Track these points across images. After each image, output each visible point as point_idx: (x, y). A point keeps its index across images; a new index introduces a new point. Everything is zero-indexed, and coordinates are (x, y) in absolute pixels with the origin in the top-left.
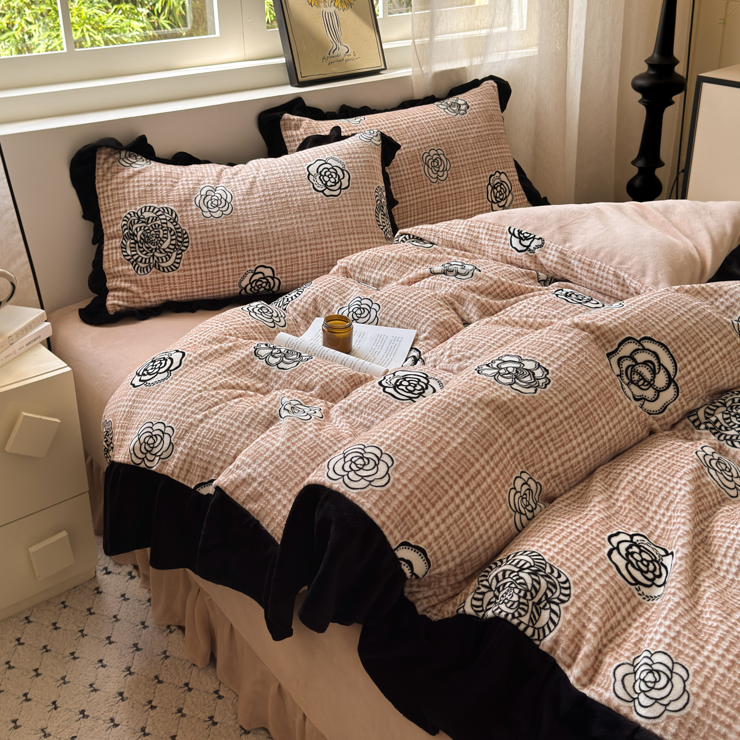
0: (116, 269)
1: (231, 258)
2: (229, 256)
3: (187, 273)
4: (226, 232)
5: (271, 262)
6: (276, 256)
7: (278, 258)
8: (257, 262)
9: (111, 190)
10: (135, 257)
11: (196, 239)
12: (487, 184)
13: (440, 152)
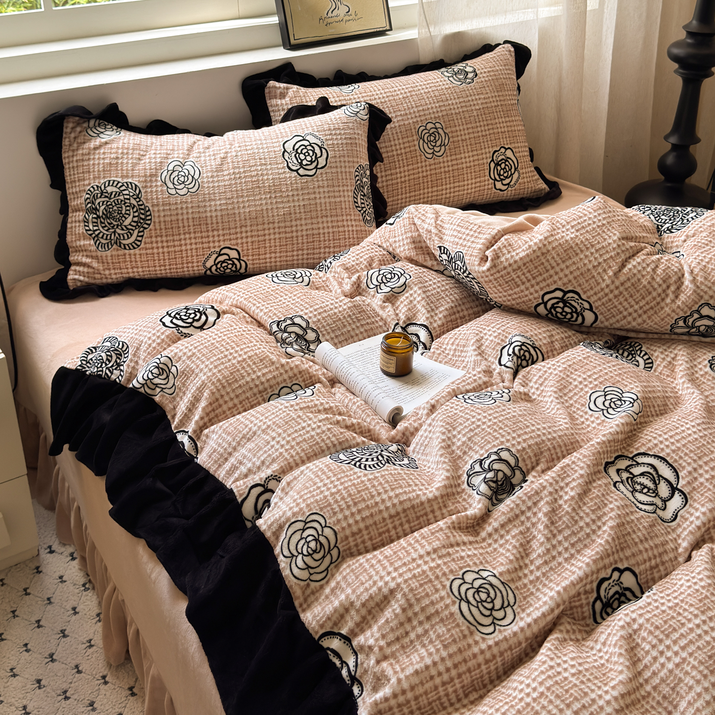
0: (78, 243)
1: (195, 238)
2: (192, 235)
3: (149, 251)
4: (190, 211)
5: (237, 244)
6: (242, 238)
7: (244, 240)
8: (222, 243)
9: (77, 161)
10: (97, 233)
11: (159, 216)
12: (489, 160)
13: (438, 125)
